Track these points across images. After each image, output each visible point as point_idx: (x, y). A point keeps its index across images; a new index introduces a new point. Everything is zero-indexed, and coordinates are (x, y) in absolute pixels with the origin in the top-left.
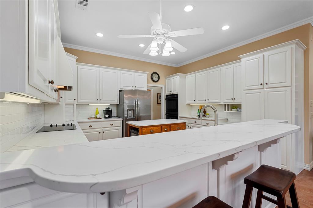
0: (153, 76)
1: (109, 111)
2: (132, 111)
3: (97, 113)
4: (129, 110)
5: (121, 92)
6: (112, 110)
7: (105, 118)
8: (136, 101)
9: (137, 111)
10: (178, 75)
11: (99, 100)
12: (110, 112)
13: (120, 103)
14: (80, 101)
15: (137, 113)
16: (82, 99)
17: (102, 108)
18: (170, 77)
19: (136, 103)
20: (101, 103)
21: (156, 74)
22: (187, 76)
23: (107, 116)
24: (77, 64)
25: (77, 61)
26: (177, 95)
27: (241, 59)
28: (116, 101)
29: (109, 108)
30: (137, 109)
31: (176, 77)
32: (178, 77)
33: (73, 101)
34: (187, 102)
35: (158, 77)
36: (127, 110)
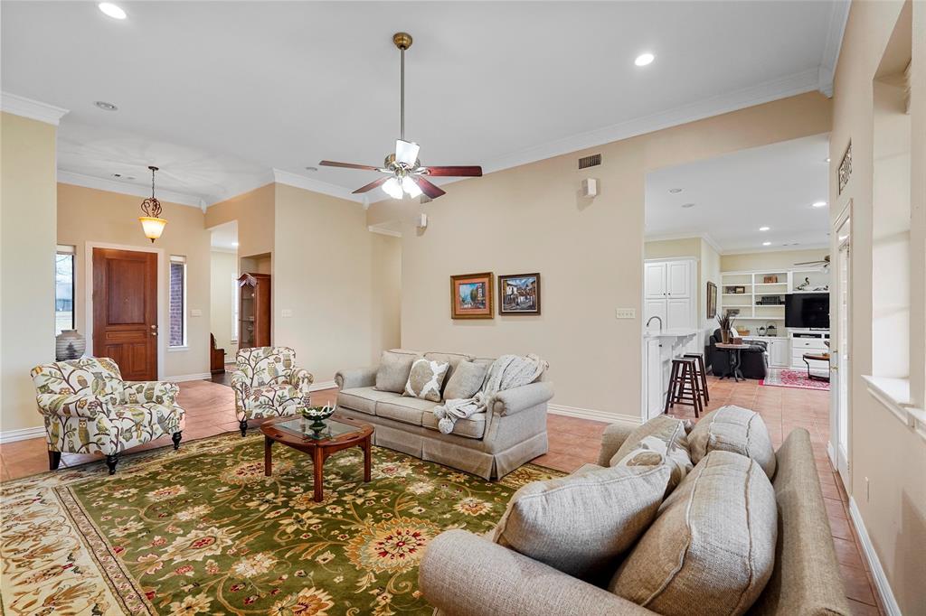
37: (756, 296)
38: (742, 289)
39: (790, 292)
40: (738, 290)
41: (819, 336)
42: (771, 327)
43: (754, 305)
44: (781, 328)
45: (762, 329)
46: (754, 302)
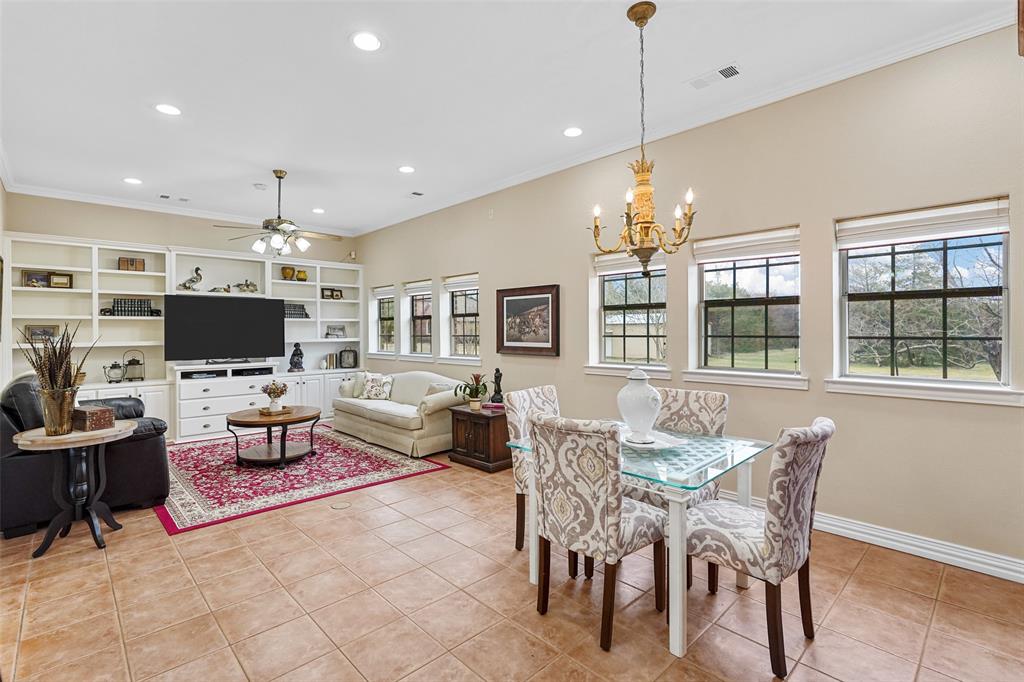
37: (101, 296)
38: (65, 280)
39: (172, 290)
40: (55, 280)
41: (223, 373)
42: (134, 362)
43: (97, 317)
44: (153, 363)
45: (115, 366)
46: (96, 311)
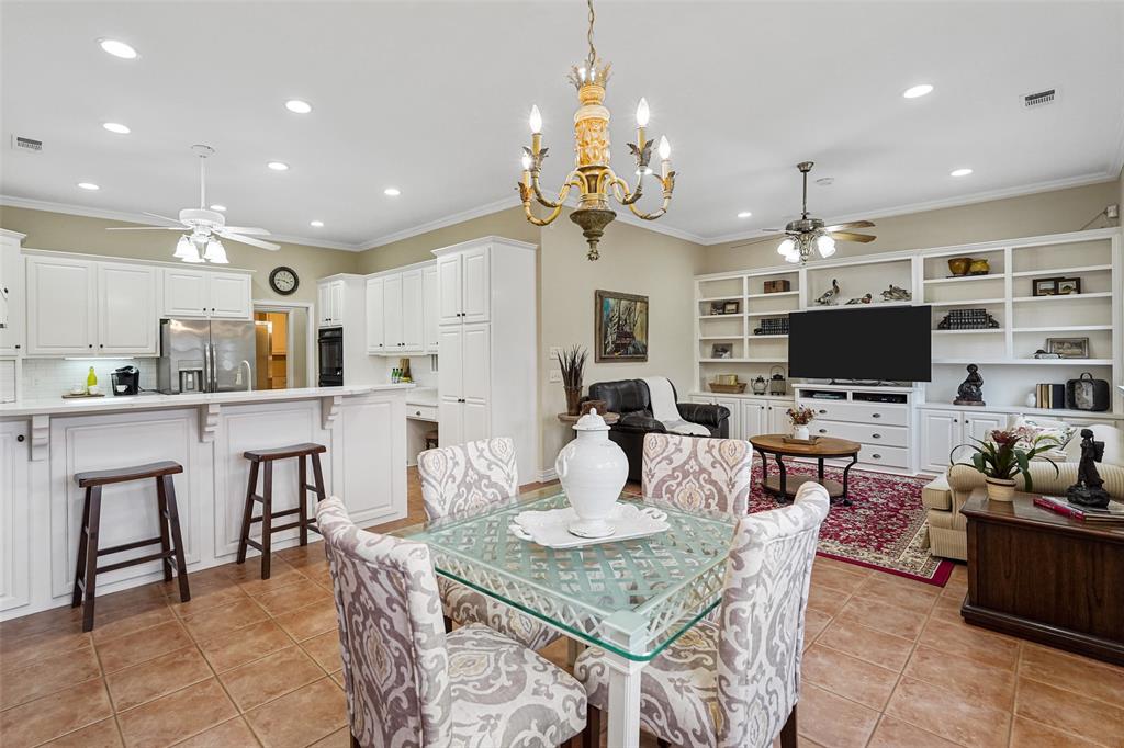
0: (276, 278)
1: (128, 375)
2: (196, 374)
3: (92, 380)
4: (188, 372)
5: (165, 325)
6: (137, 374)
7: (117, 393)
8: (208, 348)
9: (209, 375)
10: (342, 278)
11: (97, 348)
12: (132, 378)
13: (165, 355)
14: (35, 350)
15: (209, 380)
16: (41, 344)
17: (107, 368)
18: (326, 282)
19: (208, 354)
20: (100, 355)
21: (287, 273)
22: (369, 282)
23: (121, 388)
24: (22, 253)
25: (23, 243)
26: (340, 329)
27: (436, 257)
28: (152, 349)
29: (130, 368)
30: (209, 369)
31: (336, 282)
32: (342, 282)
33: (13, 351)
34: (371, 347)
35: (293, 279)
36: (181, 373)
